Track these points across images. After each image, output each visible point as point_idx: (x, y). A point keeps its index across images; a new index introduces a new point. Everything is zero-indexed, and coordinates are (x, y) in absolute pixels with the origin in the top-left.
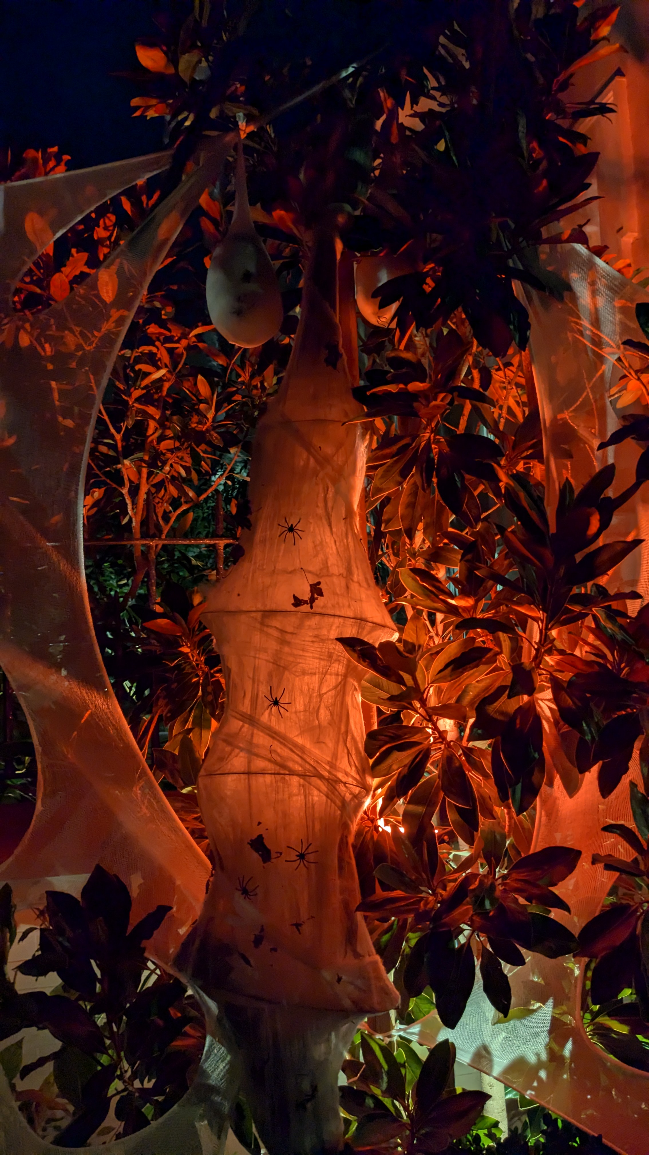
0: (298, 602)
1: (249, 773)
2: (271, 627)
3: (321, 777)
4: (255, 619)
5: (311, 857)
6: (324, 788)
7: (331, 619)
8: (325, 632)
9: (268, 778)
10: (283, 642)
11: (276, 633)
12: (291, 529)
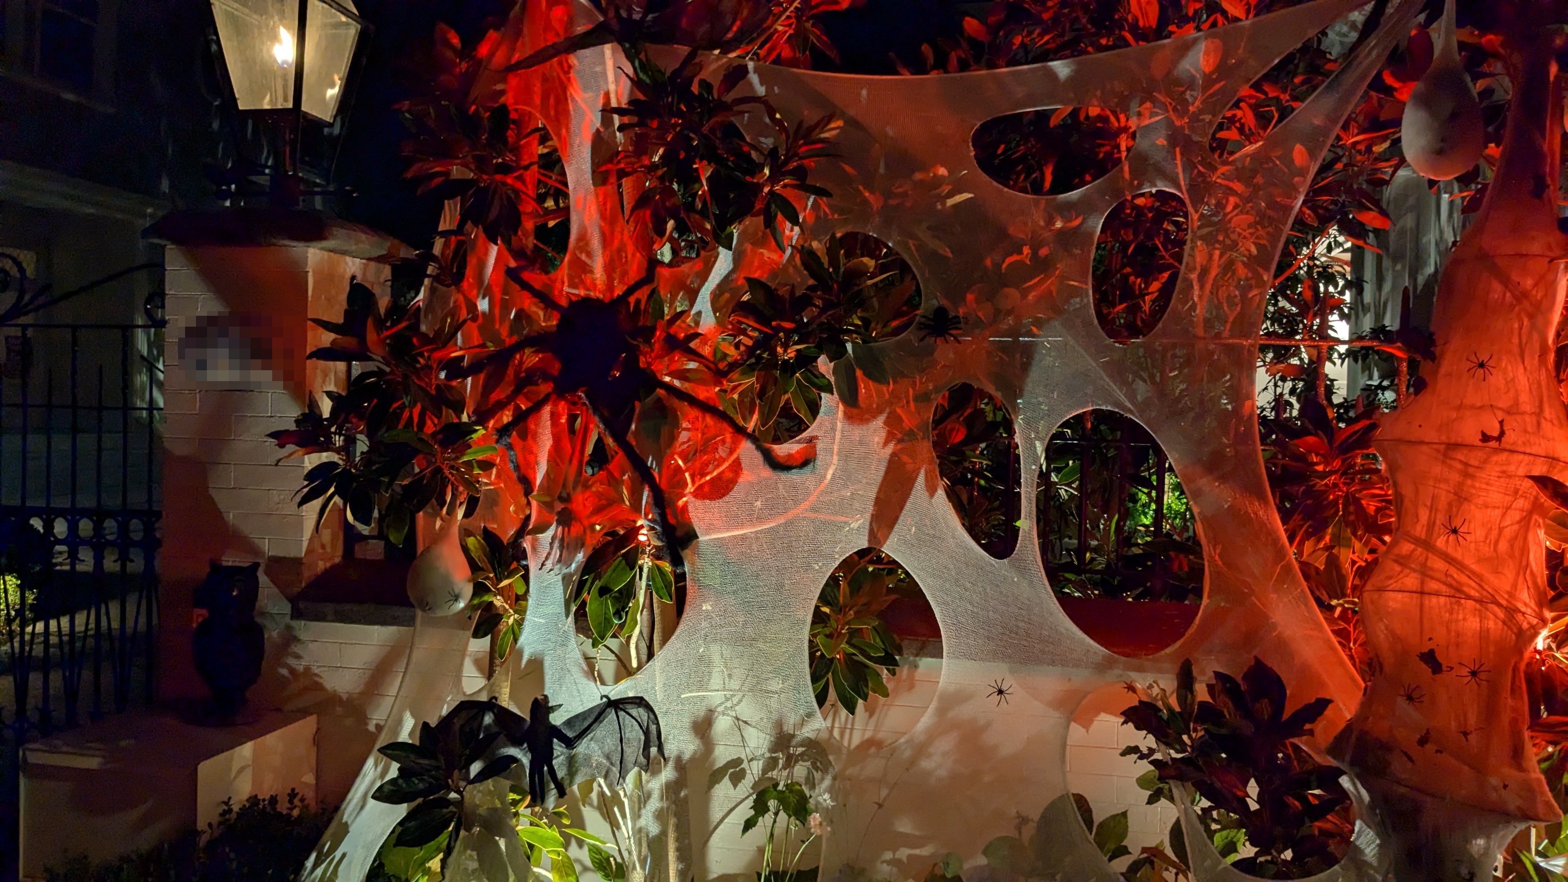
0: (1486, 438)
1: (1422, 593)
2: (1455, 459)
3: (1499, 605)
4: (1438, 451)
5: (1483, 676)
6: (1501, 614)
7: (1521, 457)
8: (1512, 468)
9: (1442, 600)
10: (1466, 475)
11: (1459, 466)
12: (1482, 365)
